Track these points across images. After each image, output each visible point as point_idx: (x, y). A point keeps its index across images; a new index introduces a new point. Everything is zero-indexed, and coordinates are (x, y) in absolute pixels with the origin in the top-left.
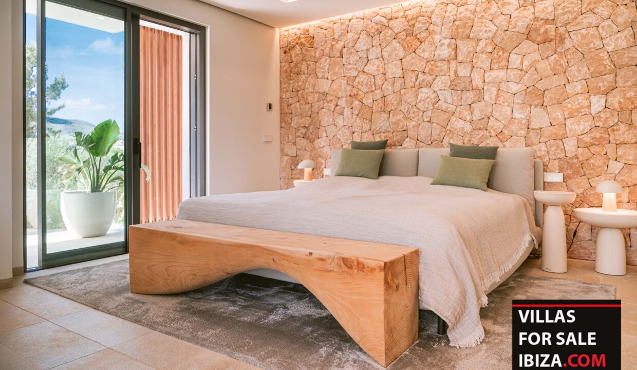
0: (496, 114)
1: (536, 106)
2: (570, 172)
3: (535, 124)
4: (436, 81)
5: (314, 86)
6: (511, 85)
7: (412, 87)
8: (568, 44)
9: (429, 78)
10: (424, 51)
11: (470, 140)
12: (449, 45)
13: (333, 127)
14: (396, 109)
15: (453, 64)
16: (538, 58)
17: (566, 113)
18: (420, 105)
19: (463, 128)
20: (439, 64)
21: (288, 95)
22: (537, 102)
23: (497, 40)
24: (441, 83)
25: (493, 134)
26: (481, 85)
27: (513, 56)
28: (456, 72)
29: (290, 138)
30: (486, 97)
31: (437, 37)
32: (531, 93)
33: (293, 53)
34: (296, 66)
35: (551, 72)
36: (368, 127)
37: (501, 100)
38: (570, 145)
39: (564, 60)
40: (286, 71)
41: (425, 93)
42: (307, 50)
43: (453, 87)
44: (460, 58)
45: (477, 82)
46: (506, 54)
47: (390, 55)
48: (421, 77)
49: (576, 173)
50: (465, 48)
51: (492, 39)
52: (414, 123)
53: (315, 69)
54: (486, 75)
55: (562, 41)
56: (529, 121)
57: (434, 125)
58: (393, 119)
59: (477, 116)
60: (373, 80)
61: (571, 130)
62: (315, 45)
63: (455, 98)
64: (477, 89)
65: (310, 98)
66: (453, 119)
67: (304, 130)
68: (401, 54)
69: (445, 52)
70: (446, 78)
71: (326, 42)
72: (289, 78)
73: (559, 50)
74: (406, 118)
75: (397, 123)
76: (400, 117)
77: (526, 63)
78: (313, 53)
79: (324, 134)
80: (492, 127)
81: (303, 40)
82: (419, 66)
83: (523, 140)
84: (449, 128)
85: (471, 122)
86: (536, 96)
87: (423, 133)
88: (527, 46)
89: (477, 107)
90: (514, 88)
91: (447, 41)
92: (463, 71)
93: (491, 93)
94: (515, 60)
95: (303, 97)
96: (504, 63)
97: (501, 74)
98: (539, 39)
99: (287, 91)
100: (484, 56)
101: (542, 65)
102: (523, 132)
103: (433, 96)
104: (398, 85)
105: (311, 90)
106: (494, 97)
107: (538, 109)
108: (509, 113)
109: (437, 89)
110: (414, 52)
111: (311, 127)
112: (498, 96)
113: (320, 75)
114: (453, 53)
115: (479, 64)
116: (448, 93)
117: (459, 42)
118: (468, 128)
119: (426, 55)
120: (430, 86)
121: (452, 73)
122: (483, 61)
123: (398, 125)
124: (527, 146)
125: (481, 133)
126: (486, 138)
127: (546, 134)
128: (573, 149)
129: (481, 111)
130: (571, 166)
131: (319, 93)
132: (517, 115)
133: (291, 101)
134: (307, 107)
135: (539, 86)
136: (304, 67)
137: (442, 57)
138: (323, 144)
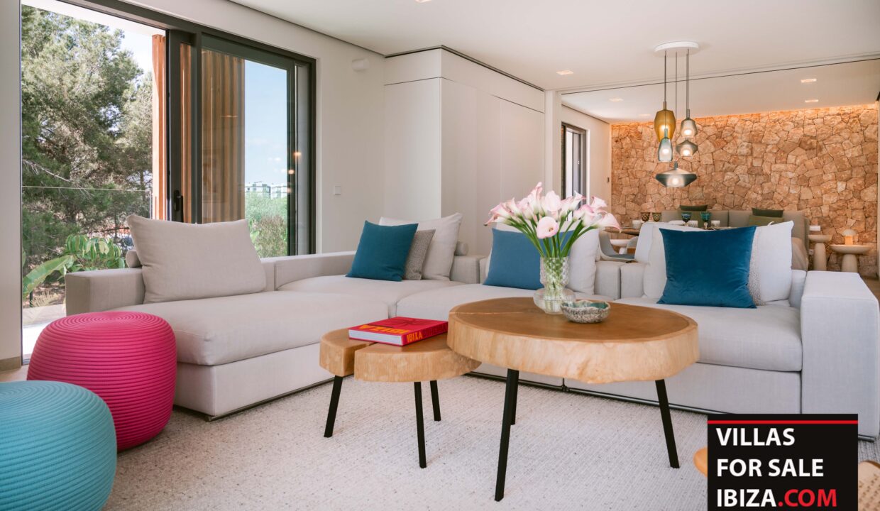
0: (779, 190)
1: (804, 186)
2: (824, 225)
3: (804, 197)
4: (738, 168)
5: (642, 166)
6: (788, 173)
7: (720, 171)
8: (824, 152)
9: (733, 166)
10: (729, 149)
11: (761, 206)
12: (747, 147)
13: (658, 196)
14: (708, 185)
15: (750, 159)
16: (806, 158)
17: (823, 191)
18: (726, 183)
19: (756, 198)
20: (740, 158)
21: (620, 171)
22: (805, 184)
23: (780, 146)
24: (741, 170)
25: (777, 202)
26: (769, 172)
27: (790, 156)
28: (752, 164)
29: (621, 202)
30: (772, 180)
31: (739, 141)
32: (801, 178)
33: (624, 142)
34: (626, 151)
35: (814, 167)
36: (686, 196)
37: (782, 182)
38: (825, 210)
39: (821, 162)
40: (617, 155)
41: (729, 175)
42: (635, 141)
43: (750, 172)
44: (755, 155)
45: (766, 170)
46: (786, 155)
47: (704, 149)
48: (727, 165)
49: (829, 225)
50: (758, 149)
51: (777, 144)
52: (721, 194)
53: (643, 155)
54: (773, 167)
55: (821, 149)
56: (800, 196)
57: (736, 196)
58: (706, 191)
59: (766, 191)
60: (690, 165)
61: (825, 201)
62: (643, 138)
63: (751, 179)
64: (766, 174)
65: (639, 175)
66: (750, 192)
67: (633, 197)
68: (712, 149)
69: (744, 151)
70: (745, 166)
71: (652, 137)
72: (620, 159)
73: (819, 154)
74: (715, 190)
75: (709, 194)
76: (711, 190)
77: (798, 161)
78: (641, 144)
79: (650, 200)
80: (776, 198)
81: (632, 134)
82: (725, 158)
83: (796, 206)
84: (746, 198)
85: (762, 195)
86: (805, 180)
87: (728, 201)
88: (799, 151)
89: (766, 186)
90: (791, 175)
91: (746, 144)
92: (757, 163)
93: (776, 178)
94: (791, 158)
95: (632, 174)
96: (784, 160)
97: (783, 167)
98: (807, 147)
99: (618, 169)
100: (771, 155)
101: (809, 163)
102: (796, 202)
103: (735, 178)
104: (710, 169)
105: (639, 169)
106: (777, 180)
107: (806, 188)
108: (787, 190)
109: (738, 173)
110: (722, 149)
111: (639, 195)
112: (780, 180)
113: (647, 159)
114: (750, 151)
115: (768, 159)
116: (746, 176)
117: (754, 145)
118: (760, 198)
119: (731, 151)
120: (733, 171)
121: (749, 164)
122: (770, 158)
123: (710, 195)
124: (799, 209)
125: (769, 202)
126: (772, 205)
127: (811, 203)
128: (827, 212)
129: (769, 188)
130: (825, 222)
131: (647, 171)
132: (792, 191)
133: (621, 176)
134: (636, 181)
135: (806, 175)
136: (633, 152)
137: (742, 153)
138: (649, 206)
